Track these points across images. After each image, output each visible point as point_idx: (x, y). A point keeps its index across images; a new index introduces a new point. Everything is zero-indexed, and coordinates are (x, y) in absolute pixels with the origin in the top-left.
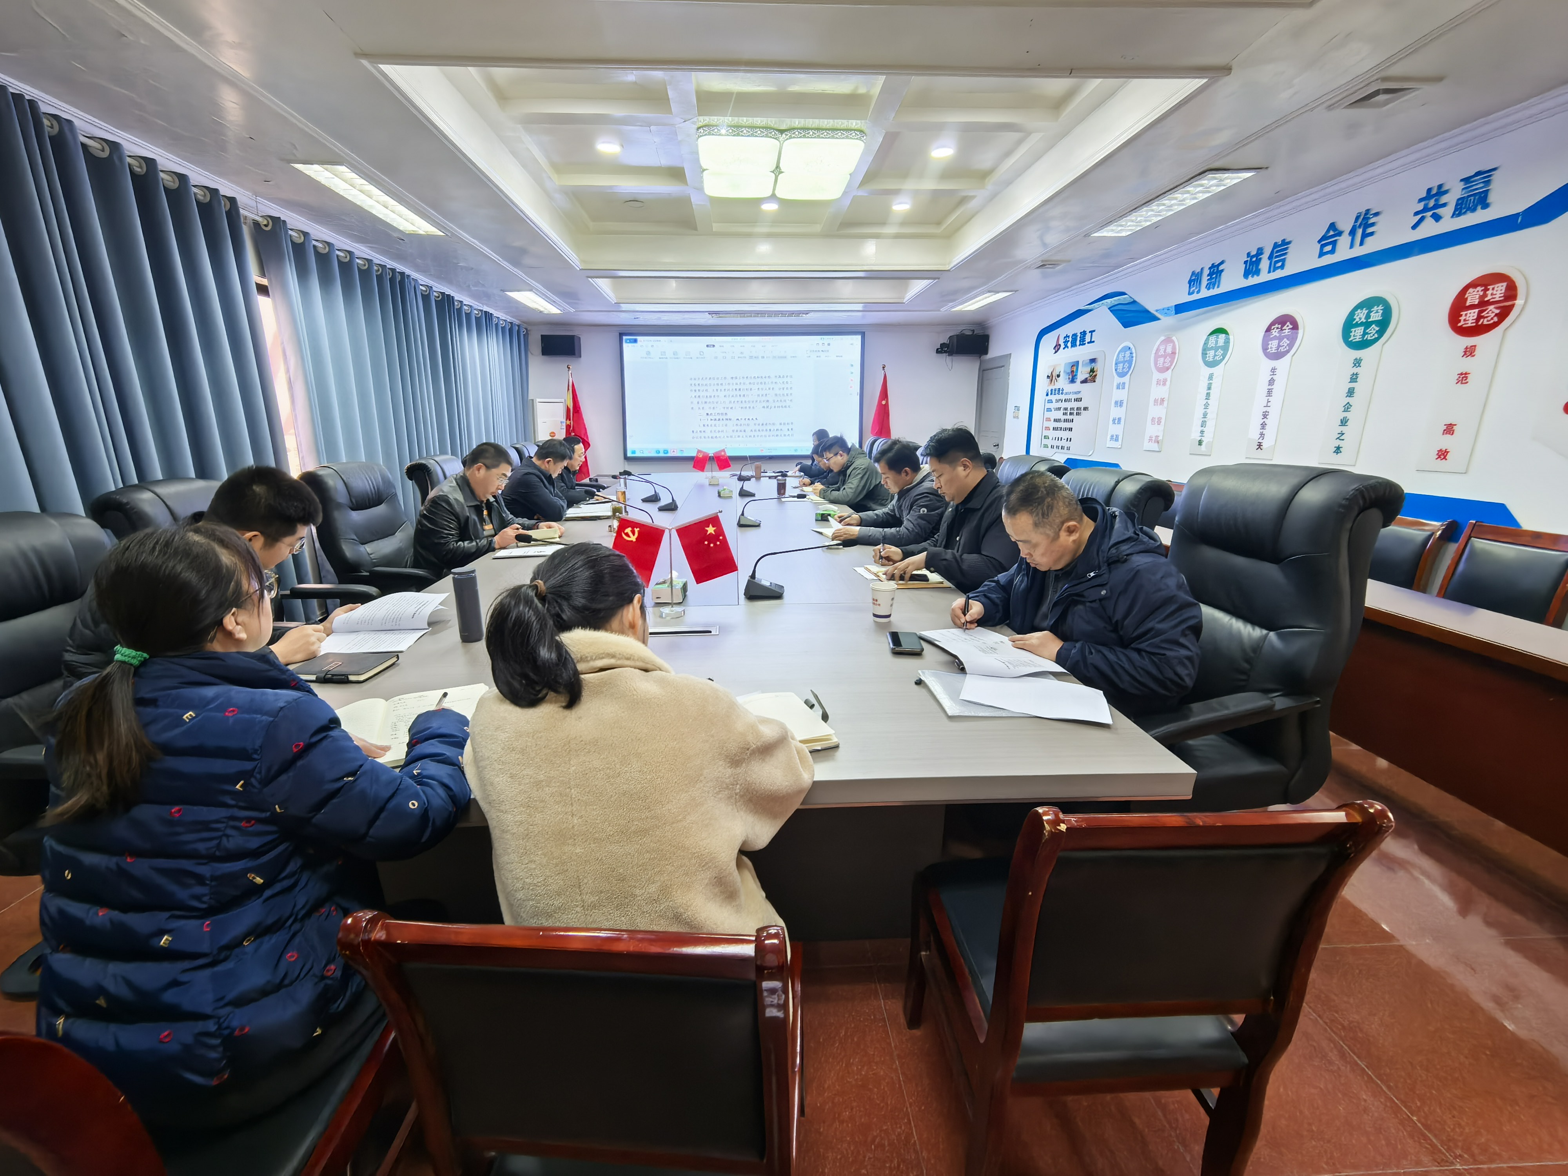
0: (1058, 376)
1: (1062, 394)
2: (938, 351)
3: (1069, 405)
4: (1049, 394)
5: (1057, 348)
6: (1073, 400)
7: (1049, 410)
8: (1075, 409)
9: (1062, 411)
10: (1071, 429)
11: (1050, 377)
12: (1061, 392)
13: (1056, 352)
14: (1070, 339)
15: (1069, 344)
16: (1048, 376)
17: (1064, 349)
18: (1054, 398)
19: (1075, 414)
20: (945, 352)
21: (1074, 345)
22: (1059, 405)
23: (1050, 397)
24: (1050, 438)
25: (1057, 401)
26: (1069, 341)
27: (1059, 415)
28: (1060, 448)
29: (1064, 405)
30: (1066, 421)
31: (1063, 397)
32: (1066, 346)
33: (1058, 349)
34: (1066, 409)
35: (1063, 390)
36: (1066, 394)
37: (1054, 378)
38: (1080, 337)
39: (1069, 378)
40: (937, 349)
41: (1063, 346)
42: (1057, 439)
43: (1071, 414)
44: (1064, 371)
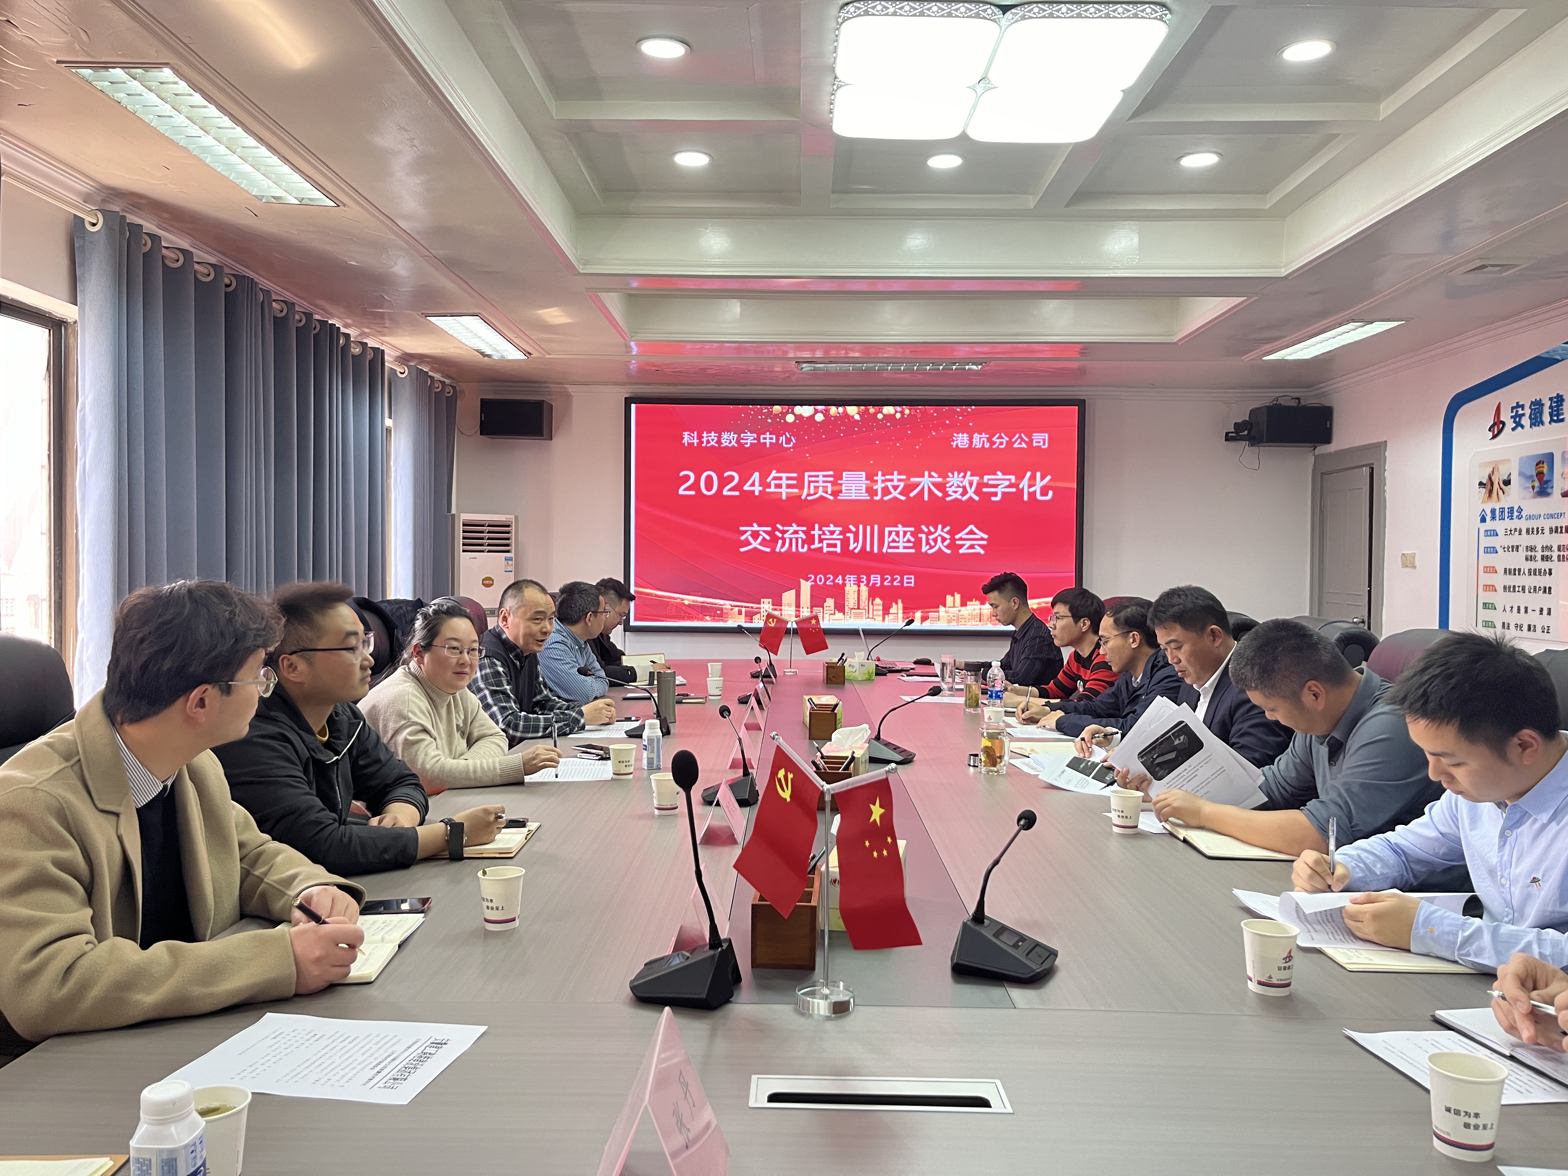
0: (1507, 482)
1: (1519, 518)
2: (1228, 438)
3: (1539, 541)
4: (1488, 518)
5: (1497, 428)
6: (1547, 531)
7: (1492, 550)
8: (1555, 548)
9: (1522, 553)
10: (1547, 590)
11: (1488, 486)
12: (1516, 514)
13: (1494, 437)
14: (1527, 411)
15: (1526, 421)
16: (1481, 484)
17: (1513, 429)
18: (1500, 526)
19: (1555, 558)
20: (1242, 439)
21: (1536, 421)
22: (1515, 540)
23: (1489, 524)
24: (1500, 608)
25: (1510, 532)
26: (1523, 415)
27: (1517, 560)
28: (1525, 628)
29: (1525, 540)
30: (1533, 572)
31: (1523, 524)
32: (1519, 425)
33: (1500, 432)
34: (1532, 549)
35: (1520, 510)
36: (1530, 517)
37: (1496, 486)
38: (1551, 407)
39: (1533, 487)
40: (1227, 434)
41: (1510, 424)
42: (1515, 609)
43: (1545, 558)
44: (1521, 474)
